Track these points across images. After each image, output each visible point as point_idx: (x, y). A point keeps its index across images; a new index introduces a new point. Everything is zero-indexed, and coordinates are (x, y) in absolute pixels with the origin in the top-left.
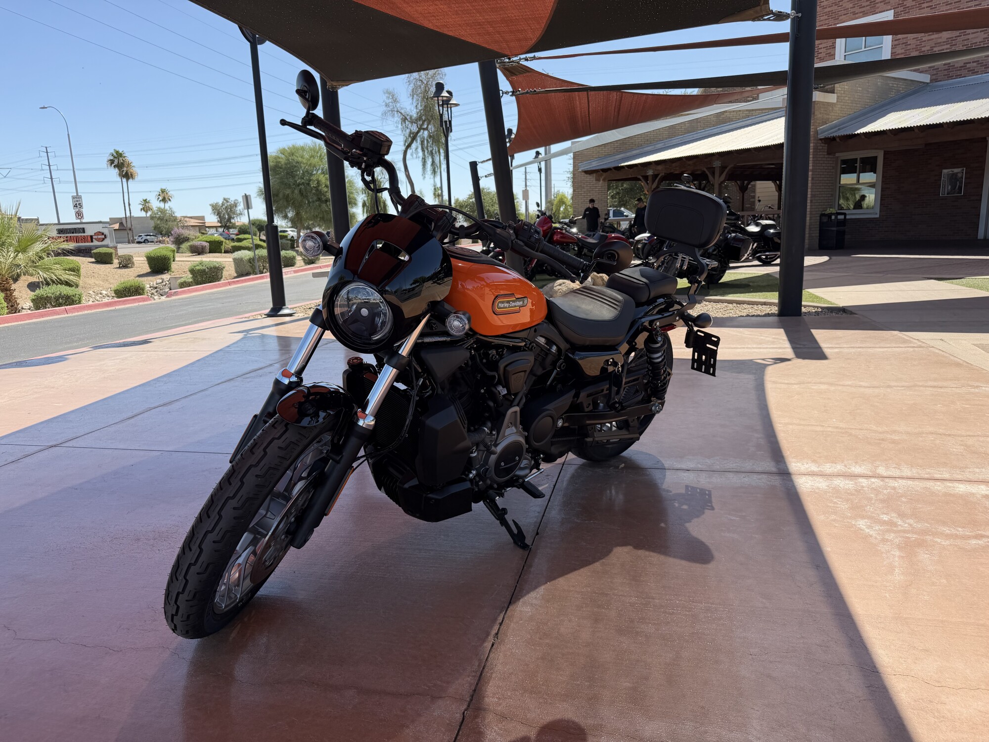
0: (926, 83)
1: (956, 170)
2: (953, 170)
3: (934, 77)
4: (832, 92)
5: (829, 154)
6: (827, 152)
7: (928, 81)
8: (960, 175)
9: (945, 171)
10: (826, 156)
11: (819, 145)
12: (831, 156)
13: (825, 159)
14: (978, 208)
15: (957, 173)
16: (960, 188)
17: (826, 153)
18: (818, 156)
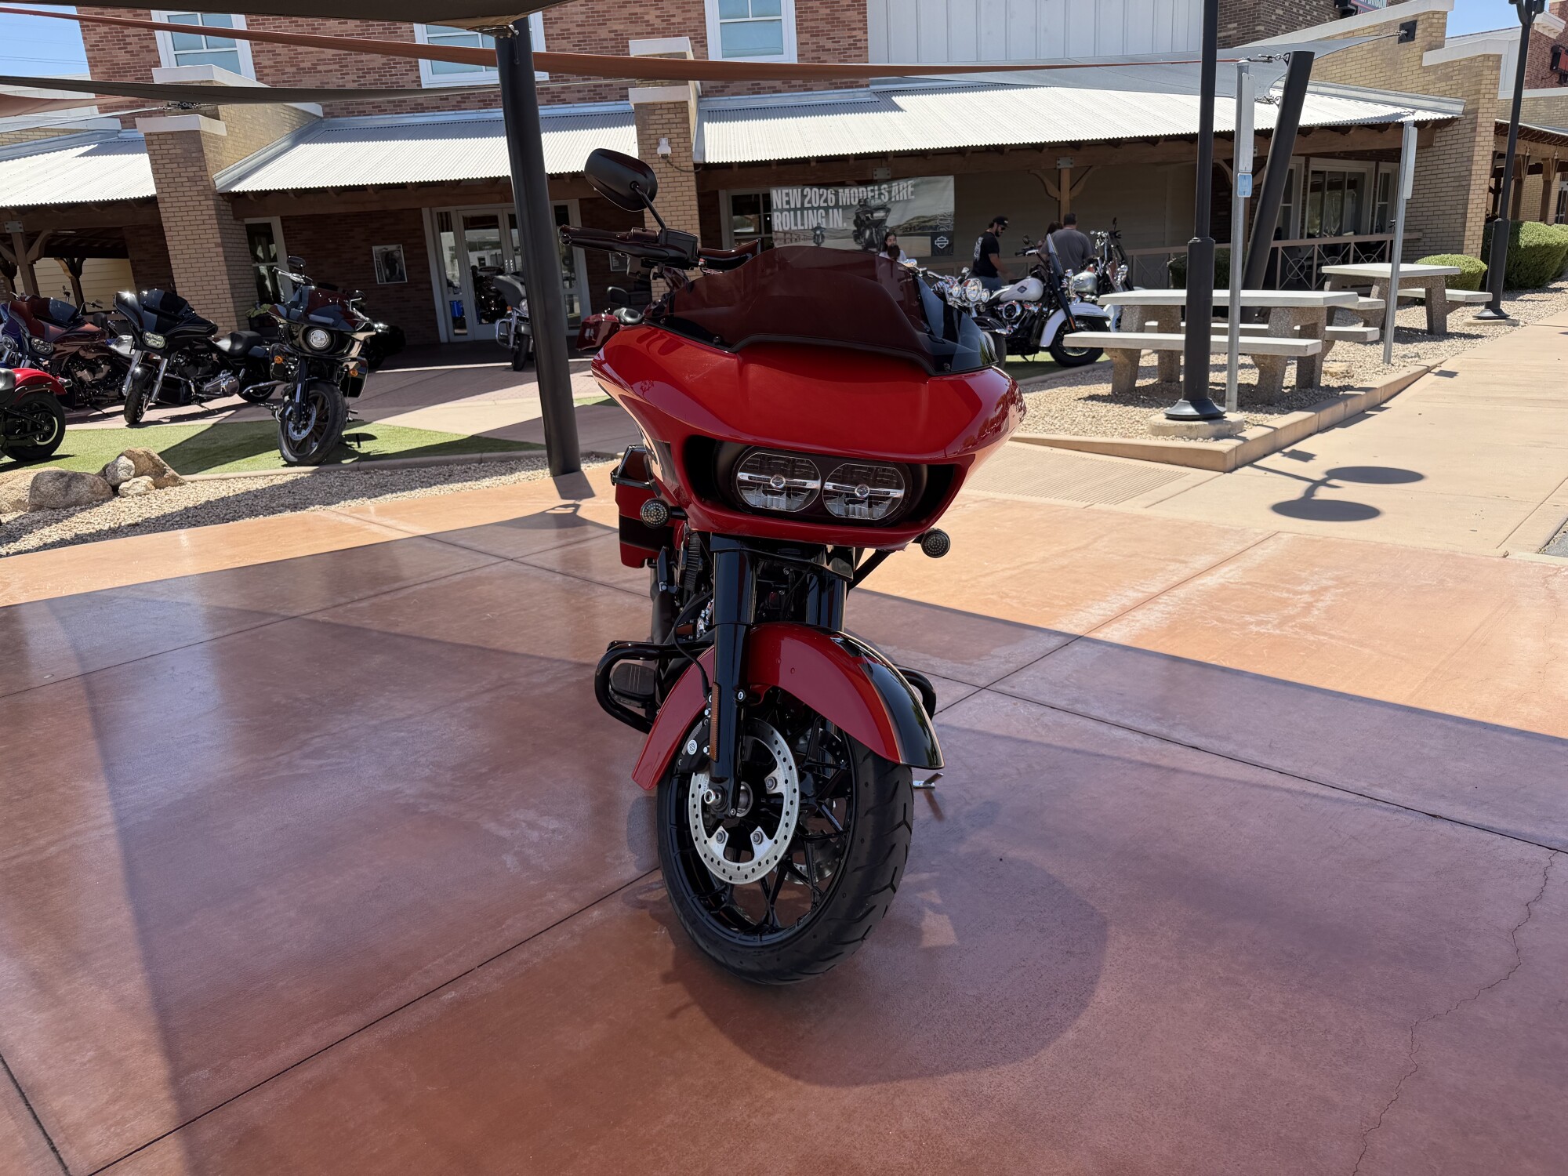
0: (318, 117)
1: (391, 248)
2: (387, 247)
3: (327, 110)
4: (216, 116)
5: (236, 219)
6: (234, 215)
7: (322, 115)
8: (396, 255)
9: (375, 249)
10: (234, 222)
11: (221, 203)
12: (239, 223)
13: (232, 227)
14: (431, 300)
15: (393, 251)
16: (401, 273)
17: (232, 218)
18: (224, 222)
